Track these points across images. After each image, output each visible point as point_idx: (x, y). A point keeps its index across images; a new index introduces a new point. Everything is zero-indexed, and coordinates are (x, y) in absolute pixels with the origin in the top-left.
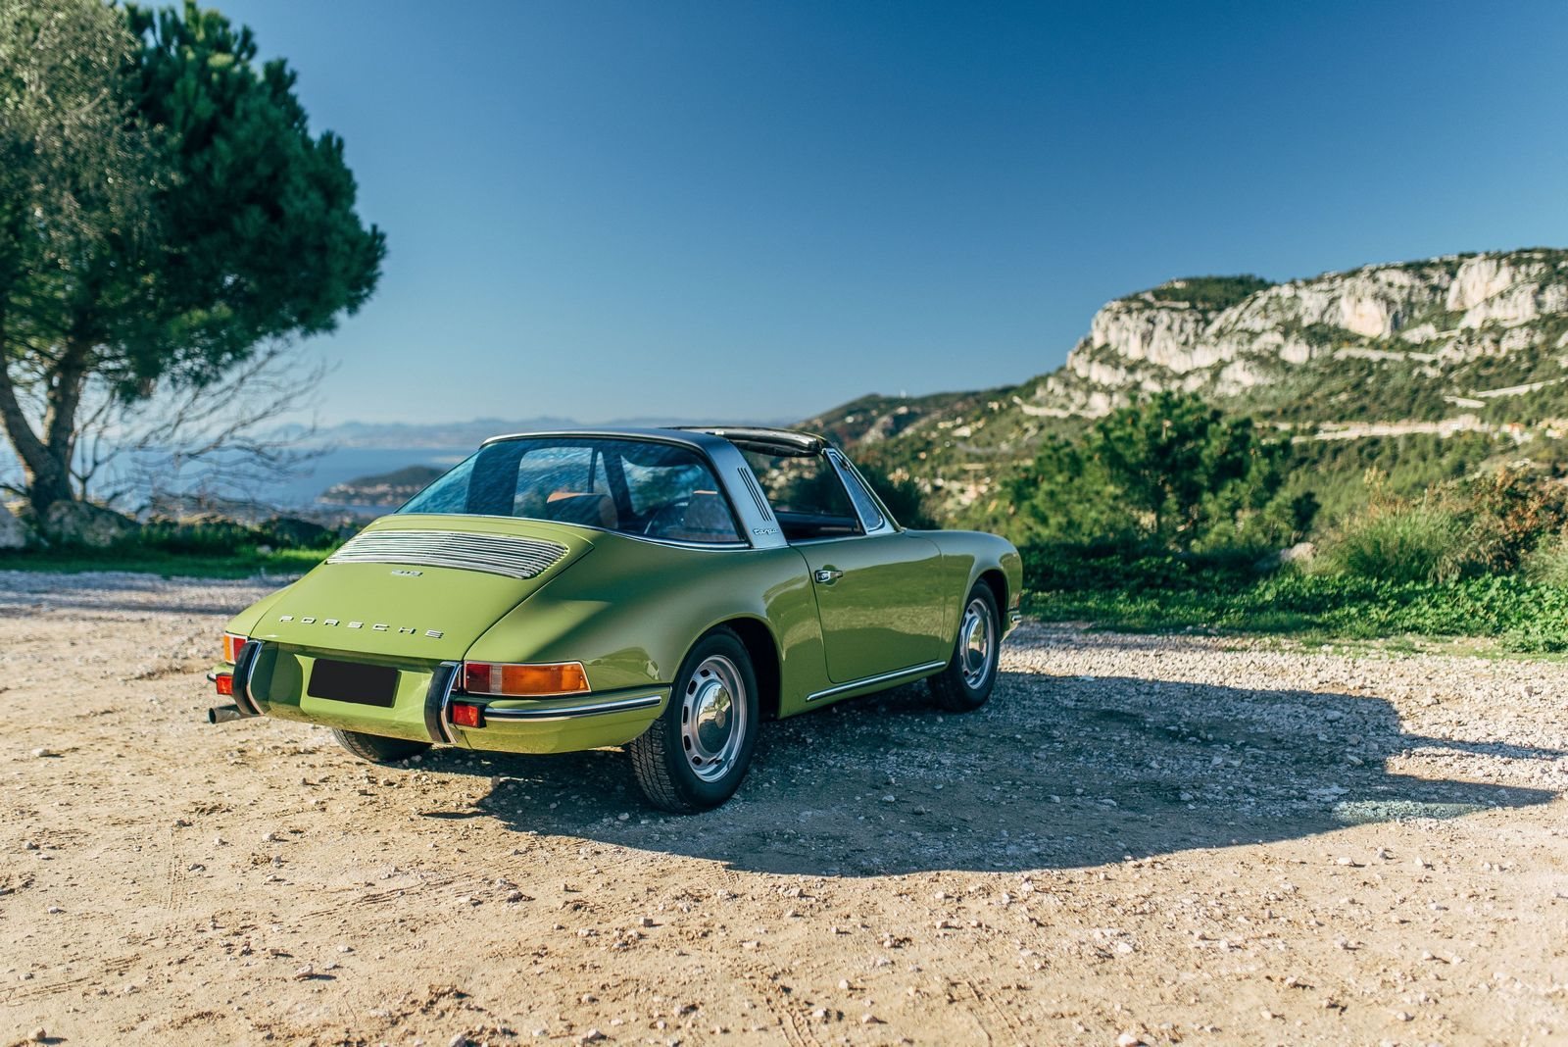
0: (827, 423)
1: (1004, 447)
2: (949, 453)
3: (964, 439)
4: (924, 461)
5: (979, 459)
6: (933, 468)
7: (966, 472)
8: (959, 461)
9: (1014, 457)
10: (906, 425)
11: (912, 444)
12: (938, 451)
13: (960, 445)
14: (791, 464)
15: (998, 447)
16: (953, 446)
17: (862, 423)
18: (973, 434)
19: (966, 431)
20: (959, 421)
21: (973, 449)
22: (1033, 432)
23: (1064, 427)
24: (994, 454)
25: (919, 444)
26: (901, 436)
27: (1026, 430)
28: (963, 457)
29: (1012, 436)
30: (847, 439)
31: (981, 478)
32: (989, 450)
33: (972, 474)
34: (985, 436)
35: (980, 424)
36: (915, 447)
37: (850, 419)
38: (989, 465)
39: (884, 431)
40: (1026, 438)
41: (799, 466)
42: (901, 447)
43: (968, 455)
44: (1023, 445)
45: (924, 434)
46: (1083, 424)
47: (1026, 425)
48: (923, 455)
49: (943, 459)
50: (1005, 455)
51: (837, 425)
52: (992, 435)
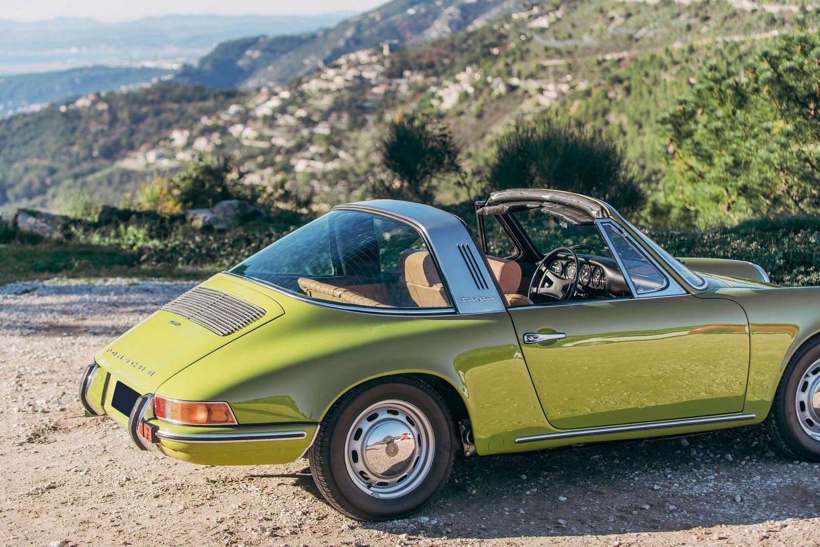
0: (385, 16)
1: (587, 39)
2: (524, 48)
3: (542, 30)
4: (496, 58)
5: (559, 53)
6: (507, 65)
7: (544, 68)
8: (536, 56)
9: (598, 50)
10: (475, 17)
11: (483, 39)
12: (512, 45)
13: (537, 38)
14: (348, 61)
15: (581, 39)
16: (529, 40)
17: (425, 16)
18: (552, 24)
19: (543, 22)
20: (536, 10)
21: (553, 43)
22: (619, 21)
23: (654, 14)
24: (576, 47)
25: (491, 39)
26: (470, 29)
27: (612, 19)
28: (541, 51)
29: (596, 27)
30: (408, 35)
31: (562, 75)
32: (570, 43)
33: (551, 70)
34: (565, 28)
35: (559, 14)
36: (486, 42)
37: (411, 11)
38: (570, 61)
39: (450, 23)
40: (611, 29)
41: (357, 64)
42: (470, 42)
43: (547, 49)
44: (609, 36)
45: (496, 27)
46: (676, 11)
47: (611, 14)
48: (495, 51)
49: (518, 54)
50: (588, 47)
51: (397, 18)
52: (573, 26)
